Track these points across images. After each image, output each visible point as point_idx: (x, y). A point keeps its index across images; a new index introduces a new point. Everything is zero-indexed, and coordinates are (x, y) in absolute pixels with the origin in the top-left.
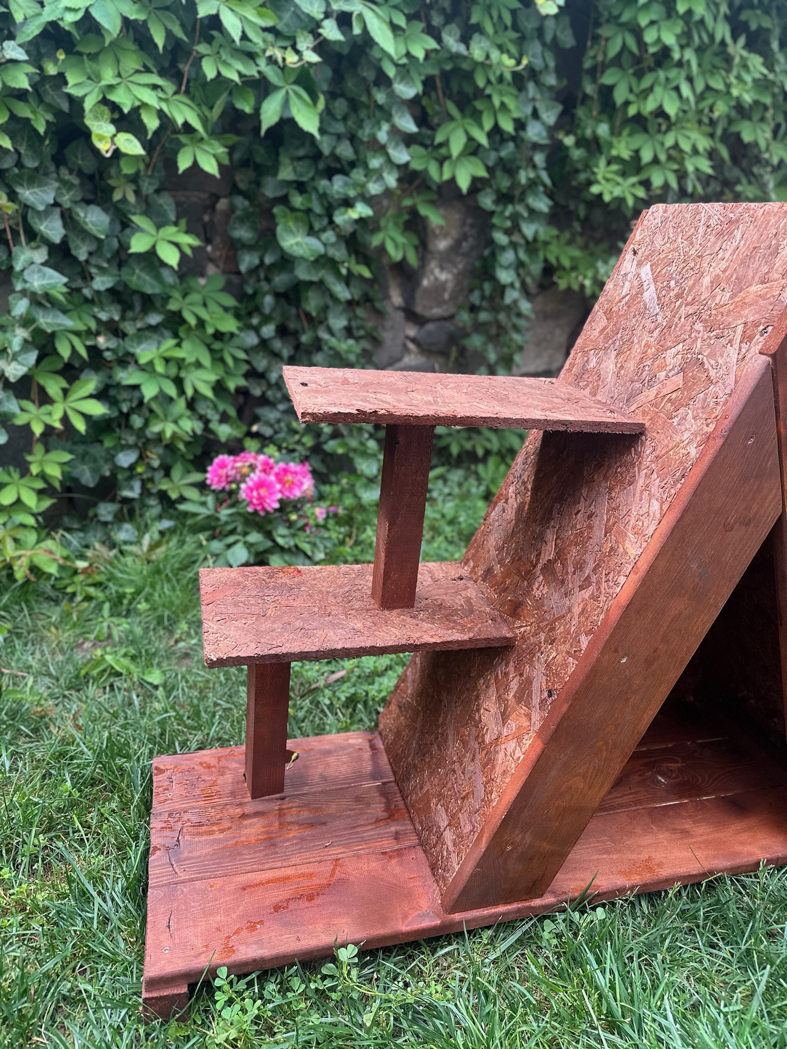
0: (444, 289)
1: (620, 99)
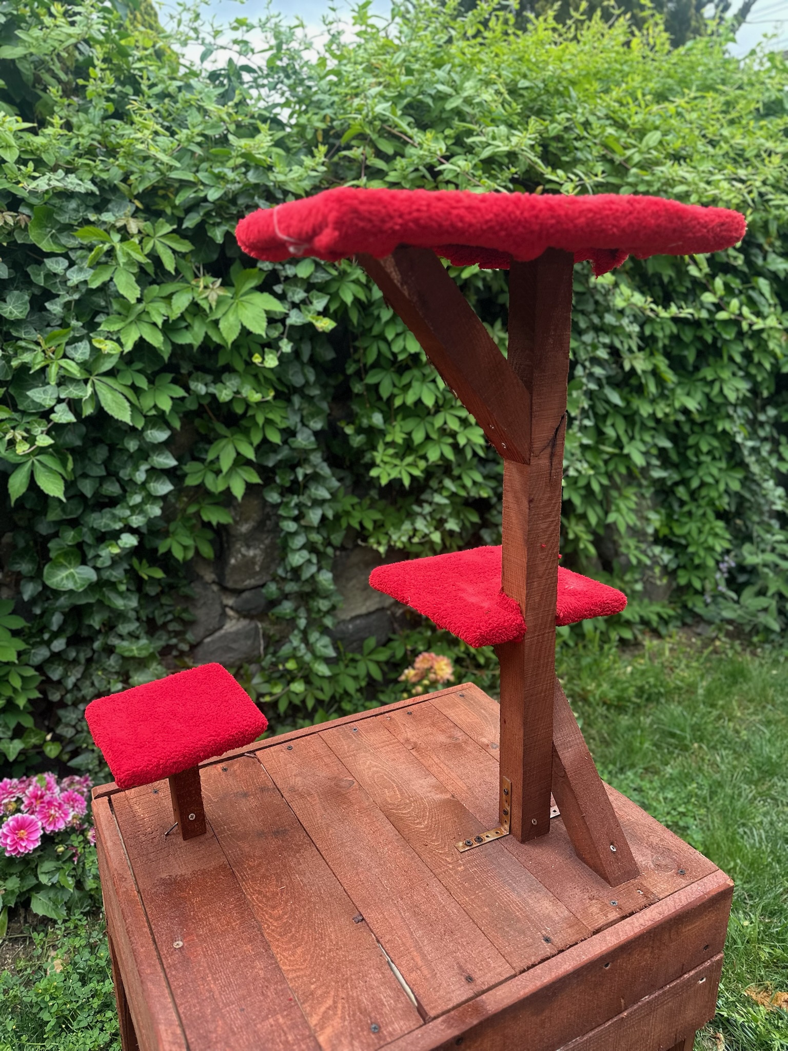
0: (254, 563)
1: (385, 393)
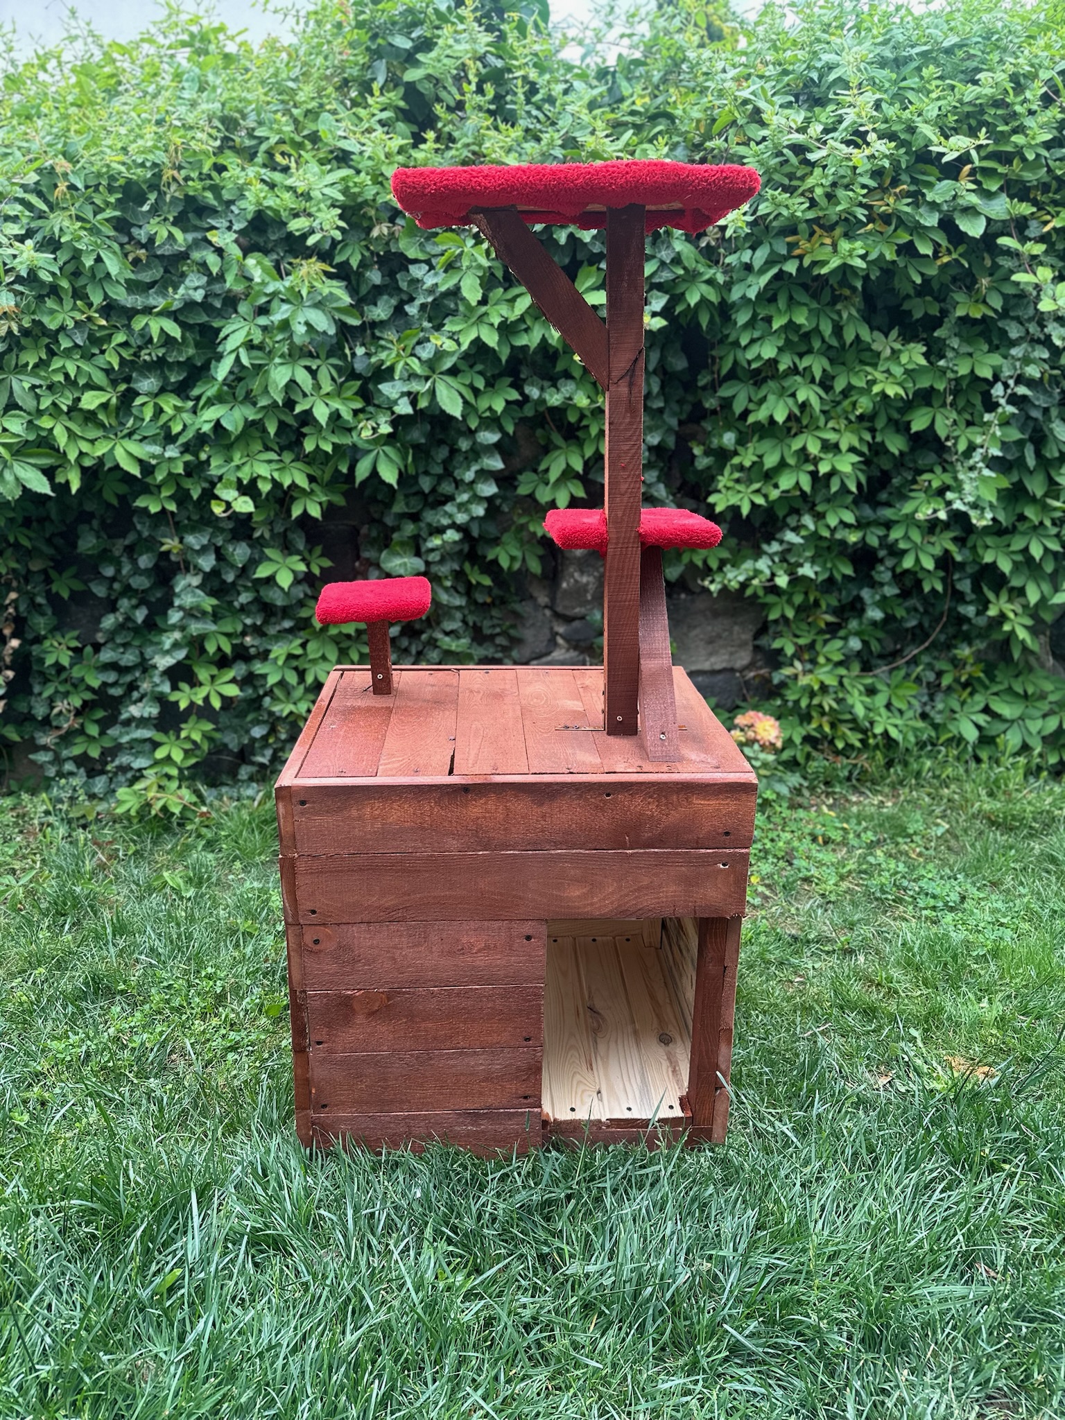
0: (586, 591)
1: (738, 408)
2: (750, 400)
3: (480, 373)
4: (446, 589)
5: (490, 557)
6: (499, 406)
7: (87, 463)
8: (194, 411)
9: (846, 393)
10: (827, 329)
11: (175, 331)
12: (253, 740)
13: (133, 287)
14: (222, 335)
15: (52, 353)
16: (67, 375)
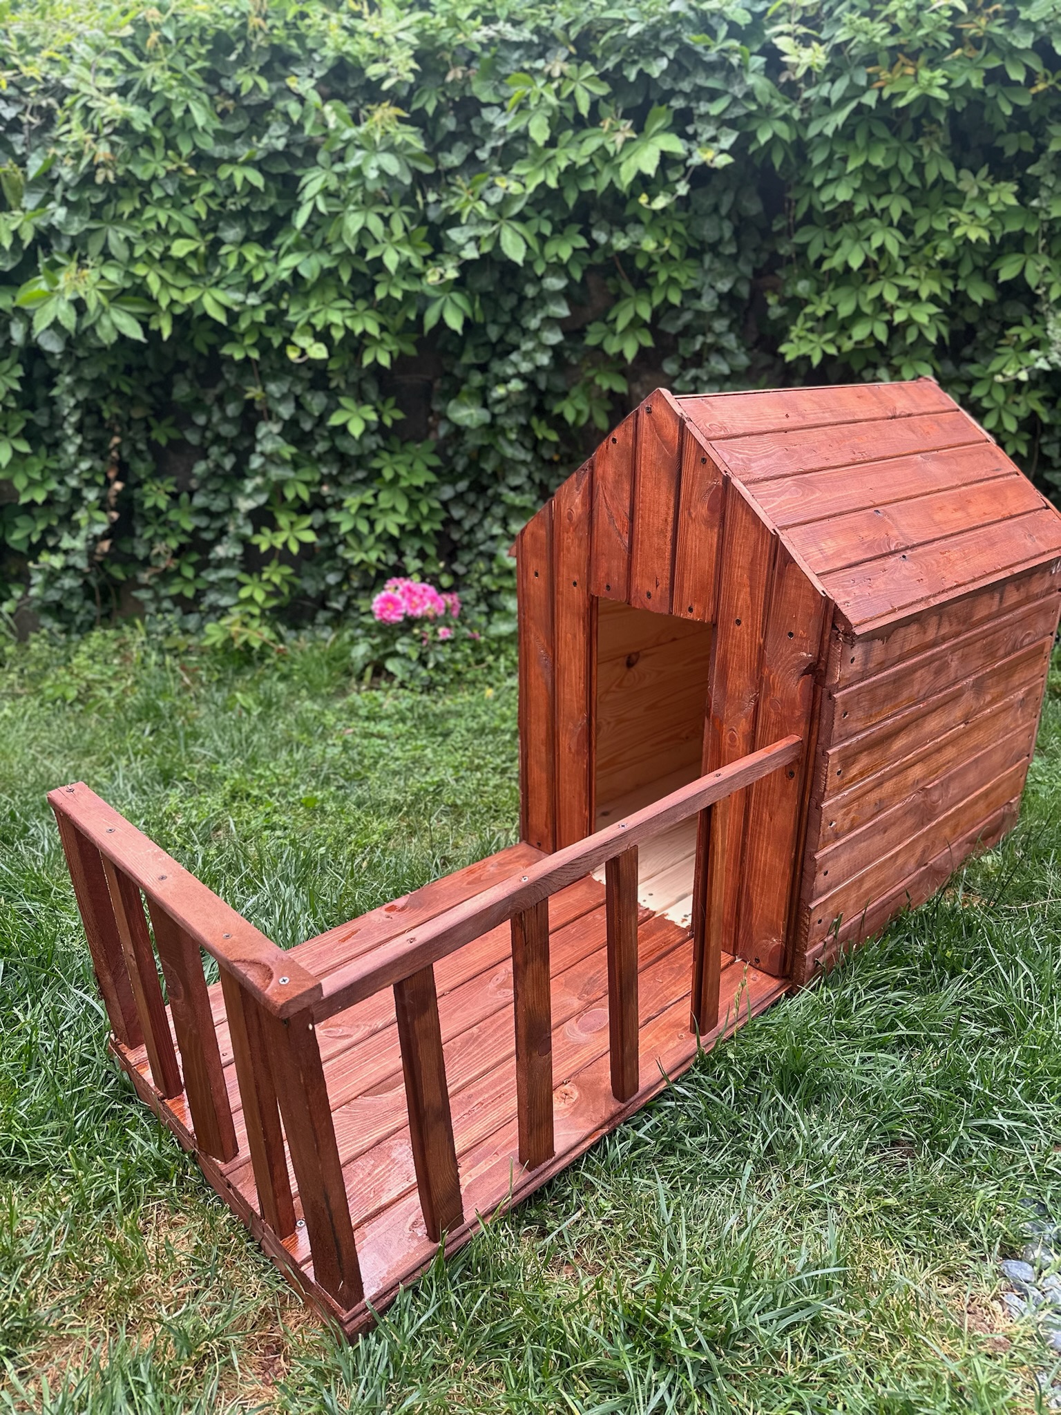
1: (813, 255)
2: (826, 246)
3: (549, 218)
4: (511, 442)
5: (556, 410)
6: (566, 254)
7: (178, 310)
8: (277, 260)
9: (930, 235)
10: (907, 165)
11: (257, 180)
12: (329, 587)
13: (220, 136)
14: (302, 184)
15: (145, 203)
16: (159, 225)
